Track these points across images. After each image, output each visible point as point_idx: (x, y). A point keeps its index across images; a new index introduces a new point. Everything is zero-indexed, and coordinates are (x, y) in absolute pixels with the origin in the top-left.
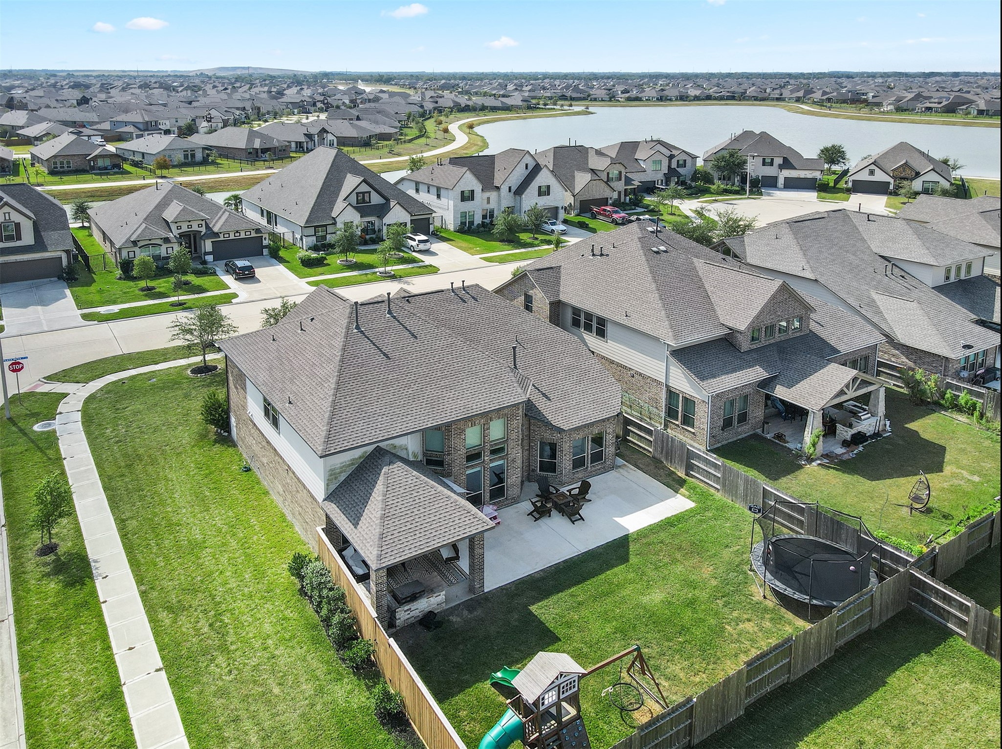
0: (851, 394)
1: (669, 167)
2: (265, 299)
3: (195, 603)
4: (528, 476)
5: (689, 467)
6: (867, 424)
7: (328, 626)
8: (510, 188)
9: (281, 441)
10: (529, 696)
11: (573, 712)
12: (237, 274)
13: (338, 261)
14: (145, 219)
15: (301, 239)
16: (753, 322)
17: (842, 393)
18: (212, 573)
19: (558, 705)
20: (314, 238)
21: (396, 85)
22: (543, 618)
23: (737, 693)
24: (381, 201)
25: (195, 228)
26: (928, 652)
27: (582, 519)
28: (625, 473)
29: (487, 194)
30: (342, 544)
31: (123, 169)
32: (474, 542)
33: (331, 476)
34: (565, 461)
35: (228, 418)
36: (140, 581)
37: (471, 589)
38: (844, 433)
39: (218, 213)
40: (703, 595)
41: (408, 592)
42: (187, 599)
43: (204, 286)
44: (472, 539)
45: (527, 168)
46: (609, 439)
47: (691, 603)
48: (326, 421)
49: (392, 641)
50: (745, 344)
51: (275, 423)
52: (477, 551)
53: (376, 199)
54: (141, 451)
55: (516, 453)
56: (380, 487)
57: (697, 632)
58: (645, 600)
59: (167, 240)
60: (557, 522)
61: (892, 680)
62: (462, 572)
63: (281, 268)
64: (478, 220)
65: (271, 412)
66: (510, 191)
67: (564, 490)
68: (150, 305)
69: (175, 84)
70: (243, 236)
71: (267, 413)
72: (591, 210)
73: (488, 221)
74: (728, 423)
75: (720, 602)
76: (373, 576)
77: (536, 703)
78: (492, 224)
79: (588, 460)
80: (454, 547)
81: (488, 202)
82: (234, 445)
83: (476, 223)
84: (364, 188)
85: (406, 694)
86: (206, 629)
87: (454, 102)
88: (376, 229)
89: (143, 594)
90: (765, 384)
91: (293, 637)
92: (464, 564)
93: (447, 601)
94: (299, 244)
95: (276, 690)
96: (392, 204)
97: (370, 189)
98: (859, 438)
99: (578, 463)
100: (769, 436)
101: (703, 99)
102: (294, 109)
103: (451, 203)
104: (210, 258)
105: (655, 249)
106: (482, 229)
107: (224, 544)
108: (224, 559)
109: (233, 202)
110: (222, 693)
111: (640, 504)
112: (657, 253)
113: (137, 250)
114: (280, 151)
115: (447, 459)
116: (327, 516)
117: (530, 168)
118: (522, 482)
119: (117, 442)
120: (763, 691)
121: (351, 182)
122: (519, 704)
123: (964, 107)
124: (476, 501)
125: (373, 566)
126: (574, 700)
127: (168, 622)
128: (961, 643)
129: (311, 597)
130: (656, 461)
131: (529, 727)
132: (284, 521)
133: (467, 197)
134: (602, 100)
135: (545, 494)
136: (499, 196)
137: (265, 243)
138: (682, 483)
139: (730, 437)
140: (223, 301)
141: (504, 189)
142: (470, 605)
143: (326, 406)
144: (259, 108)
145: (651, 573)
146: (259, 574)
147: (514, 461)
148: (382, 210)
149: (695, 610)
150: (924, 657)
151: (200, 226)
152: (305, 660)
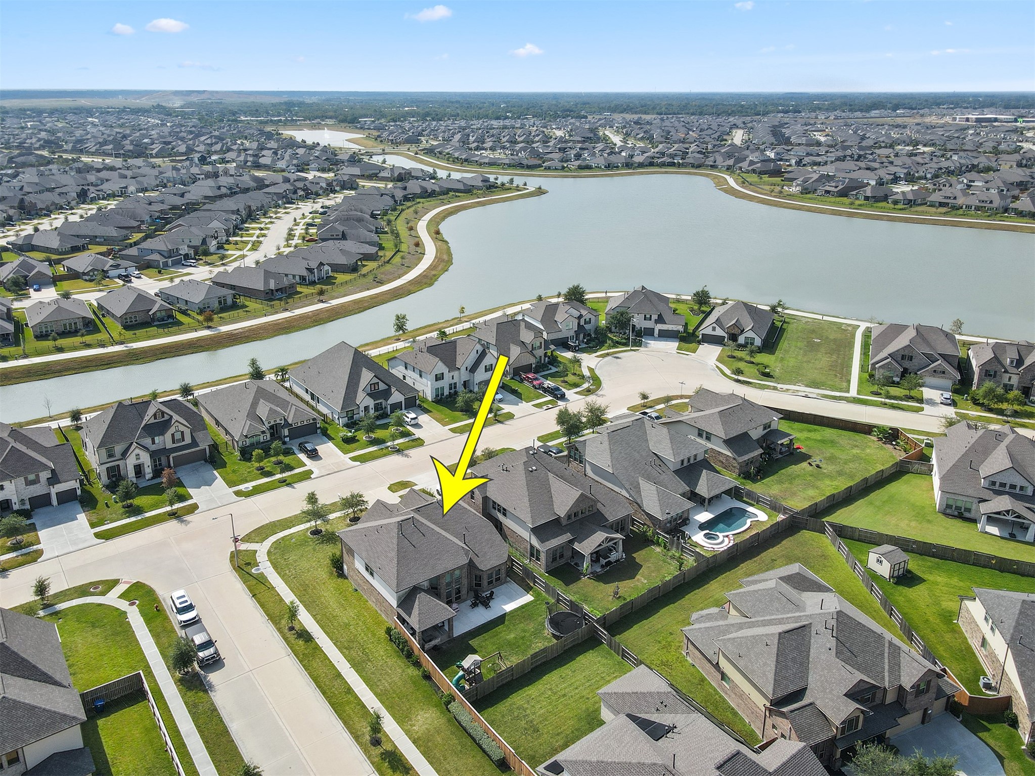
0: (604, 545)
1: (579, 324)
2: (329, 474)
3: (355, 646)
4: (470, 589)
5: (535, 582)
6: (614, 556)
7: (402, 652)
8: (467, 368)
9: (375, 583)
10: (466, 667)
11: (479, 671)
12: (308, 454)
13: (364, 438)
14: (247, 416)
15: (338, 419)
16: (568, 512)
17: (600, 545)
18: (356, 635)
19: (474, 669)
20: (347, 418)
21: (362, 128)
22: (473, 645)
23: (528, 664)
24: (385, 387)
25: (278, 421)
26: (593, 649)
27: (490, 607)
28: (509, 585)
29: (452, 374)
30: (403, 621)
31: (176, 319)
32: (450, 621)
33: (399, 599)
34: (485, 582)
35: (343, 566)
36: (331, 639)
37: (449, 637)
38: (603, 561)
39: (288, 406)
40: (527, 634)
41: (428, 639)
42: (351, 645)
43: (292, 465)
44: (449, 619)
45: (477, 353)
46: (503, 571)
47: (523, 638)
48: (396, 578)
49: (425, 654)
50: (564, 523)
51: (372, 574)
52: (451, 623)
53: (382, 386)
54: (307, 582)
55: (465, 582)
56: (417, 602)
57: (523, 647)
58: (508, 637)
59: (263, 432)
60: (481, 609)
61: (578, 659)
62: (446, 630)
63: (330, 444)
64: (446, 392)
65: (369, 570)
66: (467, 370)
67: (484, 595)
68: (267, 483)
69: (146, 140)
70: (305, 423)
71: (367, 569)
72: (520, 376)
73: (452, 391)
74: (554, 559)
75: (533, 637)
76: (417, 634)
77: (468, 669)
78: (456, 393)
79: (494, 581)
80: (443, 622)
81: (453, 378)
82: (346, 578)
83: (445, 394)
84: (376, 380)
85: (431, 669)
86: (361, 654)
87: (421, 187)
88: (383, 407)
89: (334, 643)
90: (571, 542)
91: (391, 655)
92: (446, 628)
93: (441, 641)
94: (337, 422)
95: (390, 672)
96: (393, 390)
97: (379, 381)
98: (609, 563)
99: (490, 583)
100: (572, 564)
101: (647, 166)
102: (279, 200)
103: (429, 383)
104: (287, 439)
105: (530, 469)
106: (449, 399)
107: (357, 624)
108: (359, 629)
109: (280, 374)
110: (373, 673)
111: (512, 599)
112: (532, 471)
113: (247, 440)
114: (290, 288)
115: (439, 587)
116: (398, 613)
117: (479, 353)
118: (468, 592)
119: (294, 578)
120: (537, 664)
121: (367, 377)
122: (463, 669)
123: (854, 193)
124: (449, 603)
125: (418, 631)
126: (479, 668)
127: (347, 653)
128: (605, 646)
129: (395, 642)
130: (523, 579)
131: (466, 675)
132: (377, 613)
133: (439, 377)
134: (556, 169)
135: (477, 597)
136: (460, 373)
137: (318, 426)
138: (531, 588)
139: (556, 565)
140: (306, 477)
141: (463, 369)
142: (449, 642)
143: (395, 570)
144: (250, 207)
145: (511, 627)
146: (374, 635)
147: (464, 585)
148: (387, 394)
149: (523, 640)
150: (591, 651)
151: (281, 420)
152: (396, 662)
